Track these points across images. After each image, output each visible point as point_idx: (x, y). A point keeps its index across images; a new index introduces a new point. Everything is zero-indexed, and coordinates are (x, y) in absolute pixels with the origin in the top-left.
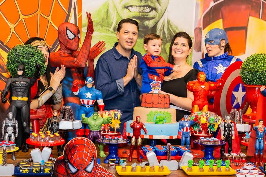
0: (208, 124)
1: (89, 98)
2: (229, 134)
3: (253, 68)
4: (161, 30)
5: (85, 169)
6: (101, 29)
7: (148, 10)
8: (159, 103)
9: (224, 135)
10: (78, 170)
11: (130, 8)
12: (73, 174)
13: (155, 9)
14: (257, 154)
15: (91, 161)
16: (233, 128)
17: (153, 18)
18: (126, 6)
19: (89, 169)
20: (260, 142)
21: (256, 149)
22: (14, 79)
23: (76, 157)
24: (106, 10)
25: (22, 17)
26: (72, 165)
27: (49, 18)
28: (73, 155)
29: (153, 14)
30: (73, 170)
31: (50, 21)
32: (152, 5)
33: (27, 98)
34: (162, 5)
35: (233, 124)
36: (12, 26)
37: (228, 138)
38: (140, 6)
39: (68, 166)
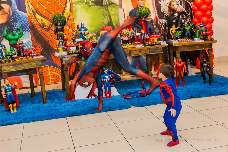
0: (127, 35)
1: (83, 30)
2: (133, 36)
3: (140, 12)
4: (105, 1)
5: (89, 50)
6: (80, 4)
8: (108, 29)
9: (132, 37)
10: (87, 50)
12: (86, 51)
14: (143, 41)
15: (90, 47)
16: (135, 34)
20: (143, 37)
21: (142, 39)
22: (57, 27)
23: (86, 46)
25: (48, 3)
26: (85, 49)
27: (59, 2)
30: (86, 50)
31: (60, 3)
35: (135, 33)
36: (45, 7)
37: (133, 37)
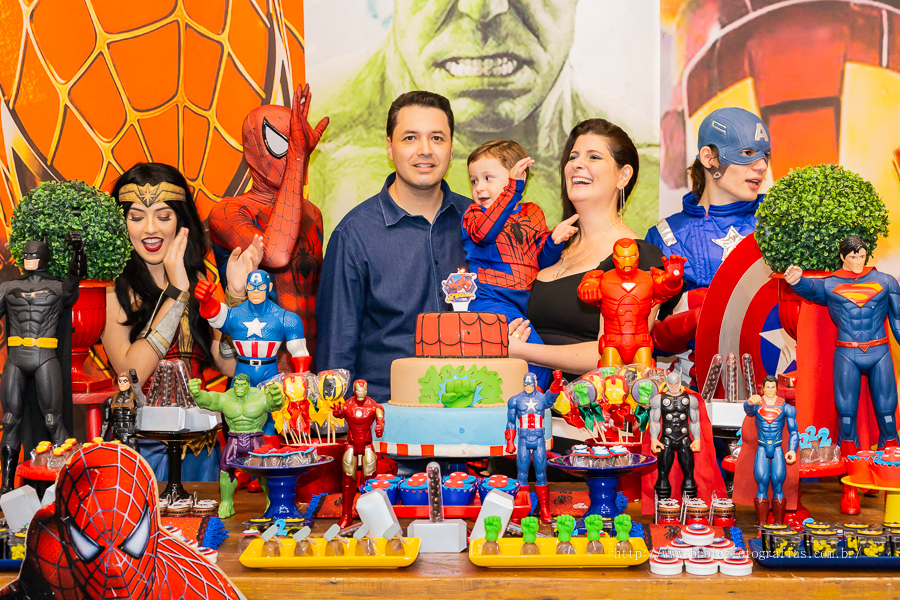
1: (254, 336)
2: (678, 434)
4: (552, 128)
5: (122, 546)
7: (508, 67)
8: (460, 342)
9: (662, 437)
10: (102, 549)
11: (451, 66)
13: (530, 63)
14: (761, 497)
16: (694, 414)
17: (525, 92)
18: (440, 60)
19: (136, 544)
21: (758, 480)
24: (378, 79)
26: (83, 533)
28: (83, 500)
29: (524, 77)
30: (87, 549)
32: (522, 52)
33: (56, 340)
34: (551, 47)
38: (483, 58)
39: (71, 537)
